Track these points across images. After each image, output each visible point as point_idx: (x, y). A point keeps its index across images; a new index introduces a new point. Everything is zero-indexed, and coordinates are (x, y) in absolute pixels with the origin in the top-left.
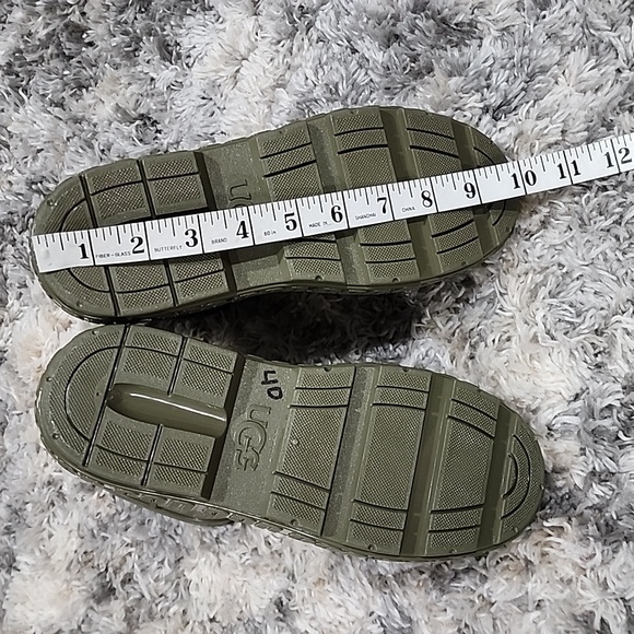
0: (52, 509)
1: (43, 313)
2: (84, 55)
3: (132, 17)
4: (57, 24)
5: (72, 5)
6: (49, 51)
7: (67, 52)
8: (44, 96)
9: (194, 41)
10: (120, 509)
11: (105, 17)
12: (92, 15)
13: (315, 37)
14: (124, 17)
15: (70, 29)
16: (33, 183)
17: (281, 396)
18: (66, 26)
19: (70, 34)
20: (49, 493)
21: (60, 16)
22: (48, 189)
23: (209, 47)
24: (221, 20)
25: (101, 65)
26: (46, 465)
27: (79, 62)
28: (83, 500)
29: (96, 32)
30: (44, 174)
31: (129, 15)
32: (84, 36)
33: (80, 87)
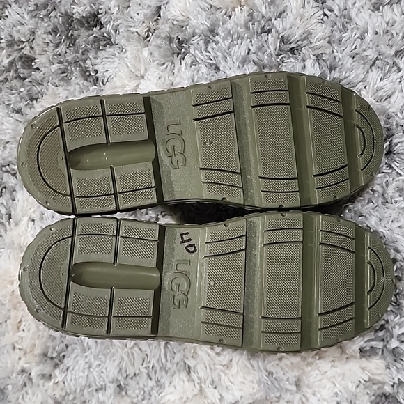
0: (25, 389)
1: (13, 256)
2: (33, 77)
3: (64, 50)
4: (16, 55)
5: (24, 42)
6: (11, 74)
7: (22, 76)
8: (8, 105)
9: (106, 66)
10: (68, 391)
11: (46, 51)
12: (37, 49)
13: (189, 62)
14: (59, 50)
15: (23, 60)
16: (3, 166)
17: (195, 250)
18: (21, 57)
19: (23, 63)
20: (22, 379)
21: (17, 50)
22: (13, 170)
23: (117, 70)
24: (124, 50)
25: (45, 84)
26: (20, 359)
27: (30, 82)
28: (43, 386)
29: (40, 61)
30: (10, 159)
31: (62, 49)
32: (33, 64)
33: (32, 99)
